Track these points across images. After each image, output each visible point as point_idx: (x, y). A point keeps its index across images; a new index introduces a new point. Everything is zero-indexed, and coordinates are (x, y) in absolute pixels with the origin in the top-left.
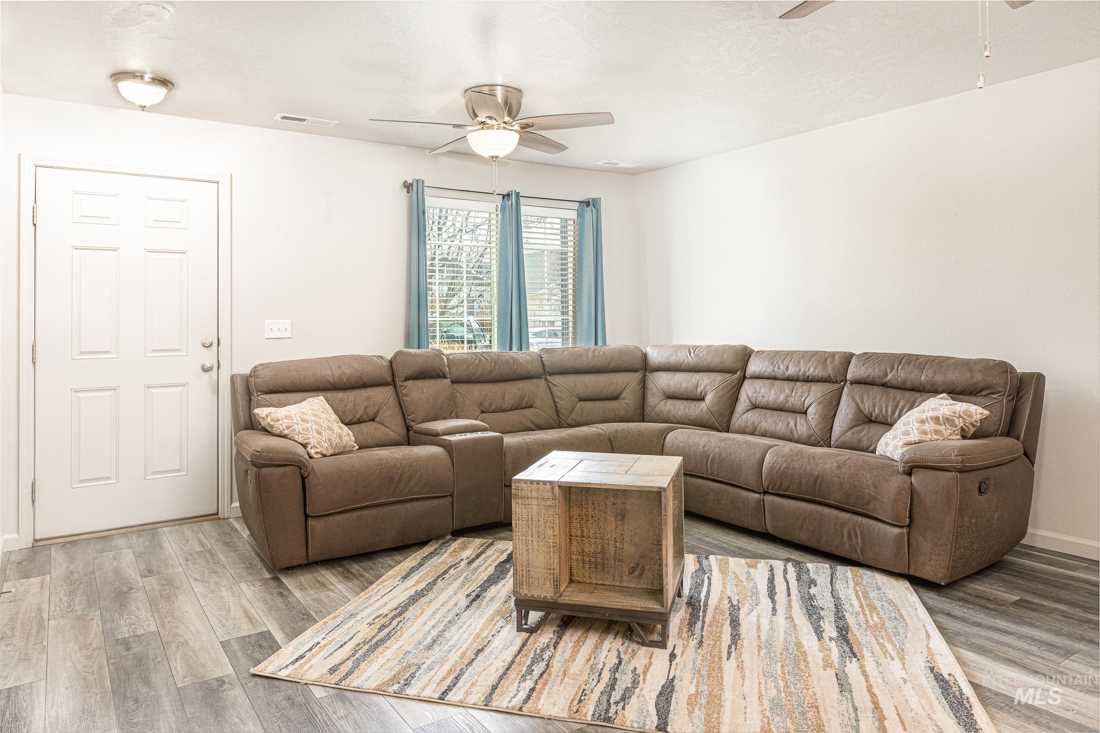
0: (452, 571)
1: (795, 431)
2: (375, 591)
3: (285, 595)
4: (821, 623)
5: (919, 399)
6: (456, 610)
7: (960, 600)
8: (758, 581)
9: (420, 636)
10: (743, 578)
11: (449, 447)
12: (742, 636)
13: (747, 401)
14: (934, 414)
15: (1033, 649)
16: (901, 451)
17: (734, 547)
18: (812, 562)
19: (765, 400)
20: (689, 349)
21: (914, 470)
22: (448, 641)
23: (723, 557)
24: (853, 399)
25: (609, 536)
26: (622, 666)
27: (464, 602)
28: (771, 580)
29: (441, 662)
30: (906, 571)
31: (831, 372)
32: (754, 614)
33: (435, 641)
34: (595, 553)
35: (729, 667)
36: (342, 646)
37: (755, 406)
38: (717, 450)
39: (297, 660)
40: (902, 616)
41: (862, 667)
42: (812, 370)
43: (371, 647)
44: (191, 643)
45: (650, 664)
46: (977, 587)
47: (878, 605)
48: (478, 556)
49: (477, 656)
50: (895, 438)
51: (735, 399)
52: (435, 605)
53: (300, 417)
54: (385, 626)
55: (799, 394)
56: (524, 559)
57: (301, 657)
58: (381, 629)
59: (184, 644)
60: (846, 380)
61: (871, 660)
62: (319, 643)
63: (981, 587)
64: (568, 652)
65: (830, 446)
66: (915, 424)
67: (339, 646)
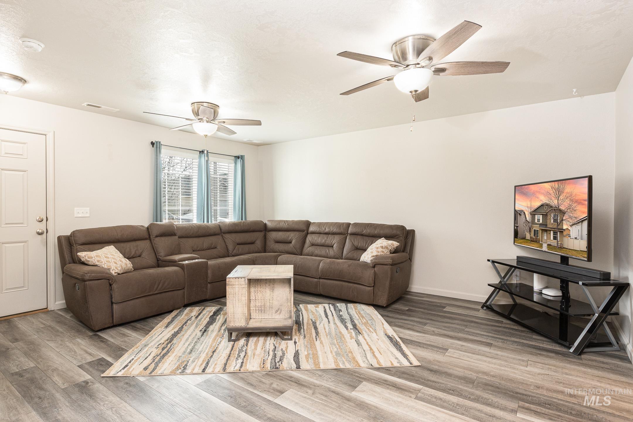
0: (189, 322)
1: (329, 254)
2: (153, 334)
3: (105, 341)
4: (346, 324)
5: (374, 240)
6: (197, 337)
7: (390, 311)
8: (320, 312)
9: (183, 349)
10: (314, 311)
11: (182, 267)
12: (319, 332)
13: (309, 243)
14: (381, 245)
15: (415, 324)
16: (370, 259)
17: (308, 301)
18: (338, 303)
19: (317, 242)
20: (285, 221)
21: (376, 266)
22: (198, 350)
23: (305, 305)
24: (351, 241)
25: (267, 298)
26: (277, 349)
27: (199, 334)
28: (325, 311)
29: (198, 358)
30: (372, 303)
31: (342, 230)
32: (322, 324)
33: (192, 351)
34: (261, 306)
35: (318, 343)
36: (146, 358)
37: (313, 245)
38: (300, 262)
39: (125, 367)
40: (372, 318)
41: (363, 337)
42: (335, 230)
43: (161, 357)
44: (60, 369)
45: (287, 346)
46: (395, 306)
47: (364, 316)
48: (199, 314)
49: (213, 353)
50: (368, 254)
51: (304, 242)
52: (186, 337)
53: (104, 256)
54: (165, 348)
55: (330, 239)
56: (232, 311)
57: (127, 366)
58: (163, 349)
59: (56, 370)
60: (348, 233)
61: (366, 334)
62: (133, 359)
63: (396, 306)
64: (253, 347)
65: (342, 259)
66: (375, 249)
67: (145, 358)
